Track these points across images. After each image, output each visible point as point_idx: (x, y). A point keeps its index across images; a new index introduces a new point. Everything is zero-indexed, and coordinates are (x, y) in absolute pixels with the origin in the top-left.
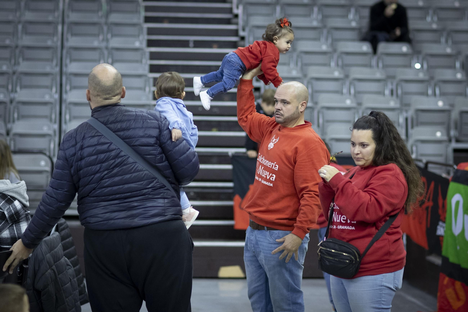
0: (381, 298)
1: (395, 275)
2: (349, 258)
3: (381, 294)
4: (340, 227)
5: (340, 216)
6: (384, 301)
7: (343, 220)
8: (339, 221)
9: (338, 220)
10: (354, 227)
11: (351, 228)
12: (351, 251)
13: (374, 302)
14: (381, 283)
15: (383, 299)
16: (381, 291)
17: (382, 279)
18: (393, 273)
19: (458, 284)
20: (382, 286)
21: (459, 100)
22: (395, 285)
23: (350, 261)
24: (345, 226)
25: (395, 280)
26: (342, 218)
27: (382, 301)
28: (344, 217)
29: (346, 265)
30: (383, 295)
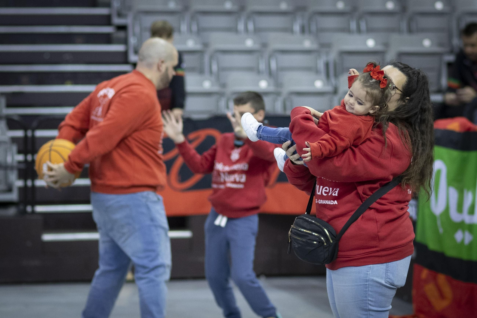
0: (366, 297)
1: (387, 267)
2: (318, 239)
3: (366, 291)
4: (321, 202)
5: (321, 187)
6: (370, 301)
7: (325, 193)
8: (320, 194)
9: (319, 192)
10: (336, 201)
11: (332, 202)
12: (322, 230)
13: (357, 301)
14: (366, 277)
15: (369, 299)
16: (366, 288)
17: (368, 271)
18: (385, 264)
19: (442, 278)
20: (367, 281)
21: (395, 37)
22: (388, 280)
23: (319, 242)
24: (326, 201)
25: (389, 274)
26: (324, 190)
27: (368, 300)
28: (326, 189)
29: (314, 248)
30: (370, 293)
